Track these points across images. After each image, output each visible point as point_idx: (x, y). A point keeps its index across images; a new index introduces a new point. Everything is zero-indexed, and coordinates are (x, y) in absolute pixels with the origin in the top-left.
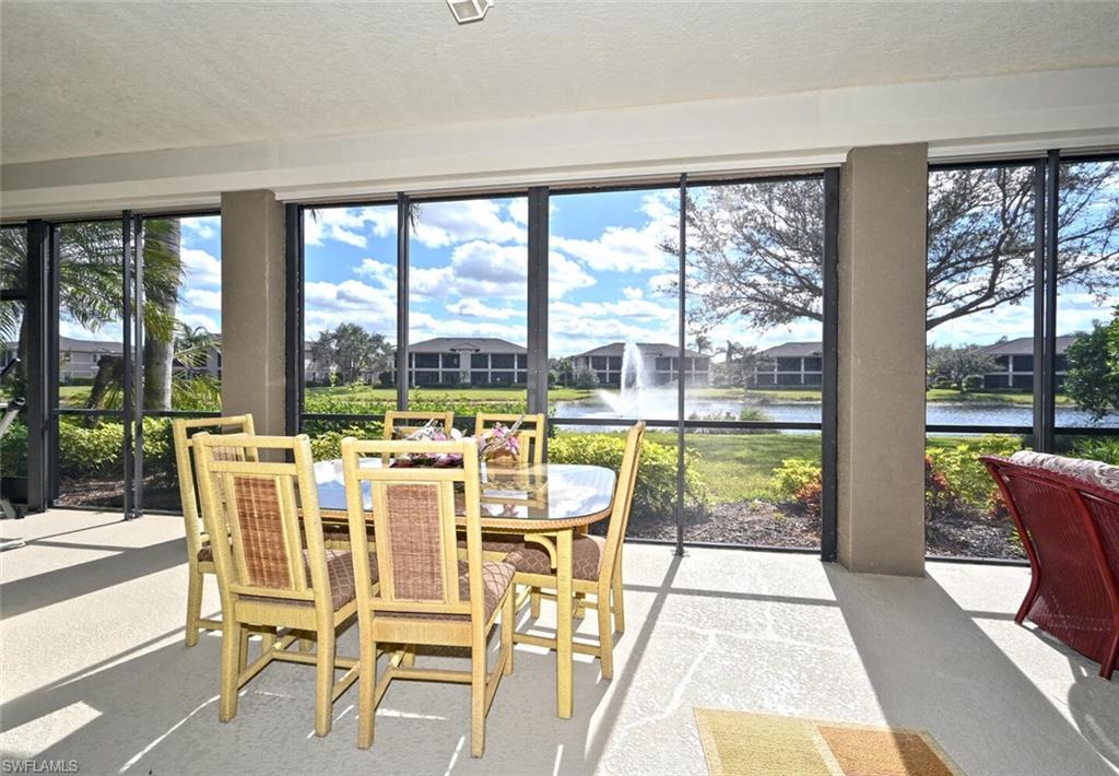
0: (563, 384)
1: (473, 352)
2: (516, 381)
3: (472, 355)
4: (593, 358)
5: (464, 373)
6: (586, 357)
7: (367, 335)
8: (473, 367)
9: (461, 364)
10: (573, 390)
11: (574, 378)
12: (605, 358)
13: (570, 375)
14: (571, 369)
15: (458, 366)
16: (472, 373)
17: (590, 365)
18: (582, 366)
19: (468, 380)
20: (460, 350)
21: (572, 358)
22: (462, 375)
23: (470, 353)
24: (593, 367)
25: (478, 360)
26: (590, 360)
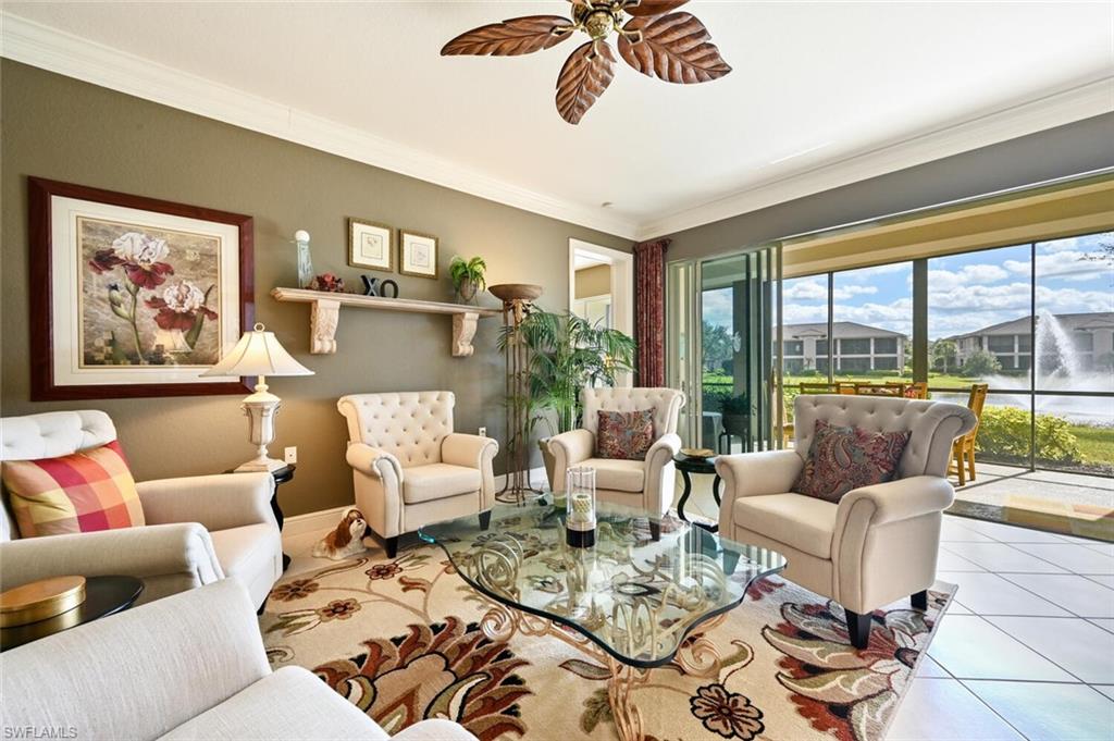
0: (941, 371)
1: (819, 338)
2: (872, 368)
3: (817, 341)
4: (989, 337)
5: (809, 360)
6: (978, 338)
7: (711, 328)
8: (818, 354)
9: (805, 351)
10: (957, 378)
11: (958, 363)
12: (1012, 337)
13: (952, 360)
14: (953, 352)
15: (801, 353)
16: (817, 359)
17: (986, 347)
18: (971, 348)
19: (813, 367)
20: (803, 336)
21: (955, 339)
22: (806, 363)
23: (815, 339)
24: (990, 348)
25: (824, 346)
26: (985, 340)
